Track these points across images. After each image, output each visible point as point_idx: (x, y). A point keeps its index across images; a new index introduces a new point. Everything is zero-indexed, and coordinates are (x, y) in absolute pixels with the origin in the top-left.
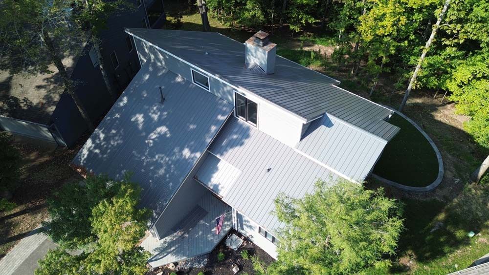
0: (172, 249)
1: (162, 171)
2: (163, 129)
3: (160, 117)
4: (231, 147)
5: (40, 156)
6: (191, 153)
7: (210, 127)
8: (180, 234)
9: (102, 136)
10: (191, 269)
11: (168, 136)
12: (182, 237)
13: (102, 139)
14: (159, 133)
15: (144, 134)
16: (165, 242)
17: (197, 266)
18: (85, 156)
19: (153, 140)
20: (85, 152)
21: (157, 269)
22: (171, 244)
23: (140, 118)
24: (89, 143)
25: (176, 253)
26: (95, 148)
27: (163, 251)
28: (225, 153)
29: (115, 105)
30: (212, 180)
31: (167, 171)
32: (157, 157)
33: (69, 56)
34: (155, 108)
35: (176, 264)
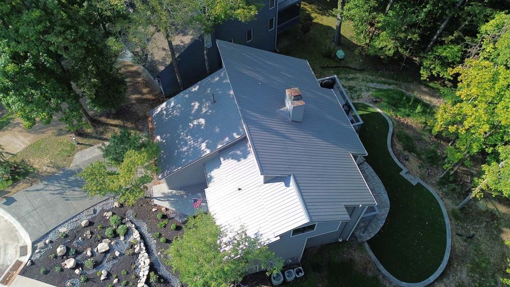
0: (172, 199)
1: (185, 149)
2: (202, 121)
3: (207, 112)
4: (232, 159)
5: (148, 93)
6: (206, 148)
7: (226, 137)
8: (182, 193)
9: (173, 104)
10: (173, 218)
11: (202, 128)
12: (182, 196)
13: (171, 106)
14: (199, 123)
15: (192, 118)
16: (171, 193)
17: (177, 219)
18: (158, 112)
19: (193, 125)
20: (159, 109)
21: (156, 205)
22: (173, 196)
23: (197, 105)
24: (164, 105)
25: (172, 203)
26: (165, 110)
27: (166, 197)
28: (227, 160)
29: (190, 88)
30: (212, 172)
31: (187, 151)
32: (189, 137)
33: (191, 35)
34: (207, 104)
35: (167, 209)
